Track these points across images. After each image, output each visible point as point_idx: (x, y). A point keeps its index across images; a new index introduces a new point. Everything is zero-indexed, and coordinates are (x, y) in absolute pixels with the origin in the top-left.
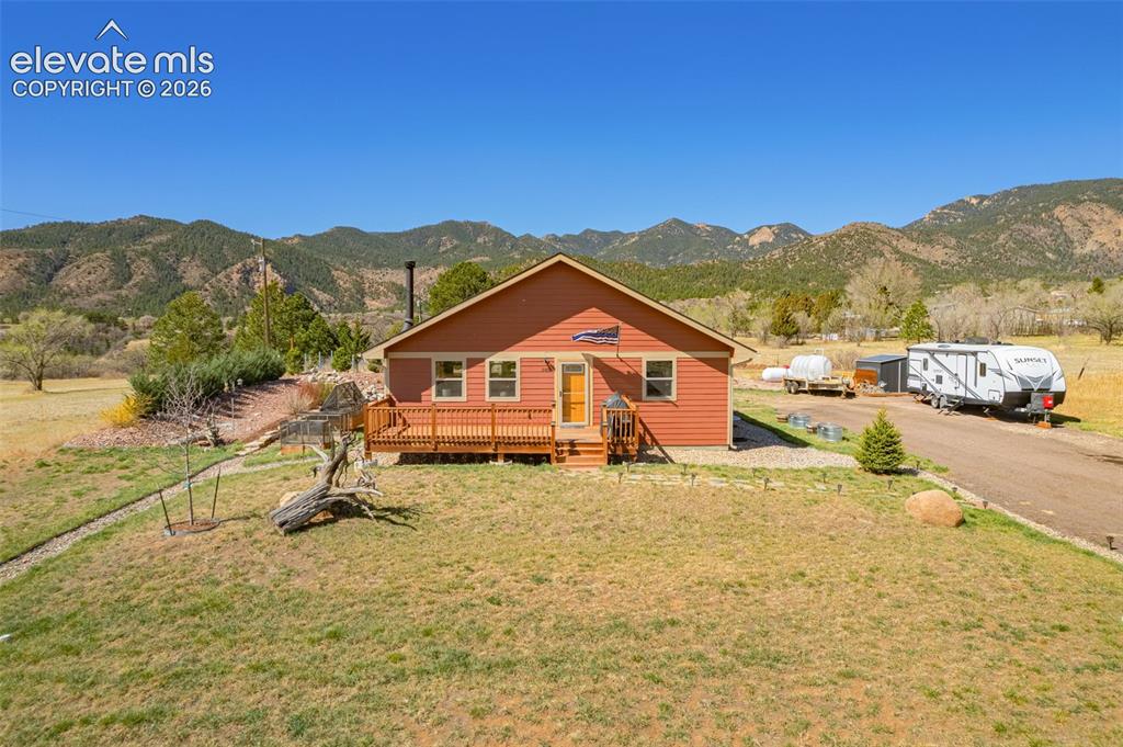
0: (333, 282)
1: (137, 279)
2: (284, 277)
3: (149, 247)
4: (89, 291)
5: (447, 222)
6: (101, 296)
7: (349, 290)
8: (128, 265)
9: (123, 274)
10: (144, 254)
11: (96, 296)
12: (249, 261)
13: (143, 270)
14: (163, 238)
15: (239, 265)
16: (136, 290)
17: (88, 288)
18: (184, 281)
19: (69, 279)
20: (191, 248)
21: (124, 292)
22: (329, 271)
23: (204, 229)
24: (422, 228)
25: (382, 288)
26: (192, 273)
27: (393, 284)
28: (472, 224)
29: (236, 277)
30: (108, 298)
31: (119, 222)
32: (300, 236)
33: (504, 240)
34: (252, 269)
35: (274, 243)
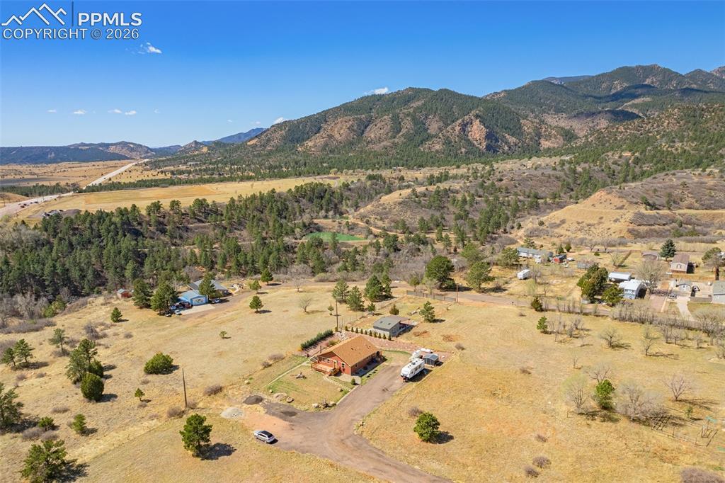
0: (520, 128)
1: (404, 131)
2: (487, 127)
3: (411, 111)
4: (380, 140)
5: (620, 68)
6: (385, 143)
7: (530, 133)
8: (400, 123)
9: (397, 129)
10: (408, 115)
11: (382, 144)
12: (466, 117)
13: (407, 125)
14: (420, 103)
15: (460, 121)
16: (402, 139)
17: (380, 138)
18: (429, 131)
19: (371, 133)
20: (434, 109)
21: (396, 140)
22: (519, 120)
23: (445, 95)
24: (599, 75)
25: (553, 132)
26: (433, 126)
27: (562, 128)
28: (643, 67)
29: (458, 128)
30: (388, 144)
31: (398, 93)
32: (506, 91)
33: (671, 80)
34: (467, 123)
35: (480, 101)
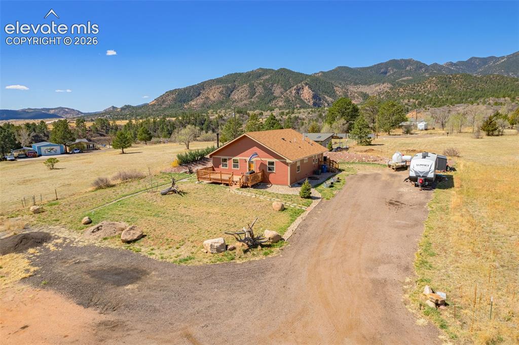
0: (334, 92)
1: (257, 94)
2: (313, 91)
3: (262, 81)
4: (241, 100)
5: (391, 60)
6: (245, 102)
7: (341, 96)
8: (255, 89)
9: (253, 93)
10: (260, 84)
11: (243, 102)
12: (299, 85)
13: (260, 90)
14: (267, 77)
15: (295, 87)
16: (257, 99)
17: (241, 99)
18: (274, 94)
19: (235, 96)
20: (277, 80)
21: (253, 100)
22: (333, 88)
23: (283, 72)
24: (379, 64)
25: (356, 95)
26: (277, 91)
27: (361, 92)
28: (404, 60)
29: (294, 92)
30: (247, 102)
31: (252, 71)
32: (322, 72)
33: (421, 68)
34: (300, 88)
35: (310, 76)
